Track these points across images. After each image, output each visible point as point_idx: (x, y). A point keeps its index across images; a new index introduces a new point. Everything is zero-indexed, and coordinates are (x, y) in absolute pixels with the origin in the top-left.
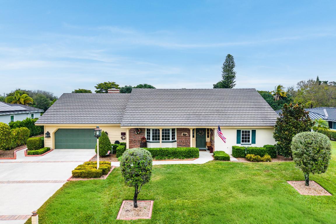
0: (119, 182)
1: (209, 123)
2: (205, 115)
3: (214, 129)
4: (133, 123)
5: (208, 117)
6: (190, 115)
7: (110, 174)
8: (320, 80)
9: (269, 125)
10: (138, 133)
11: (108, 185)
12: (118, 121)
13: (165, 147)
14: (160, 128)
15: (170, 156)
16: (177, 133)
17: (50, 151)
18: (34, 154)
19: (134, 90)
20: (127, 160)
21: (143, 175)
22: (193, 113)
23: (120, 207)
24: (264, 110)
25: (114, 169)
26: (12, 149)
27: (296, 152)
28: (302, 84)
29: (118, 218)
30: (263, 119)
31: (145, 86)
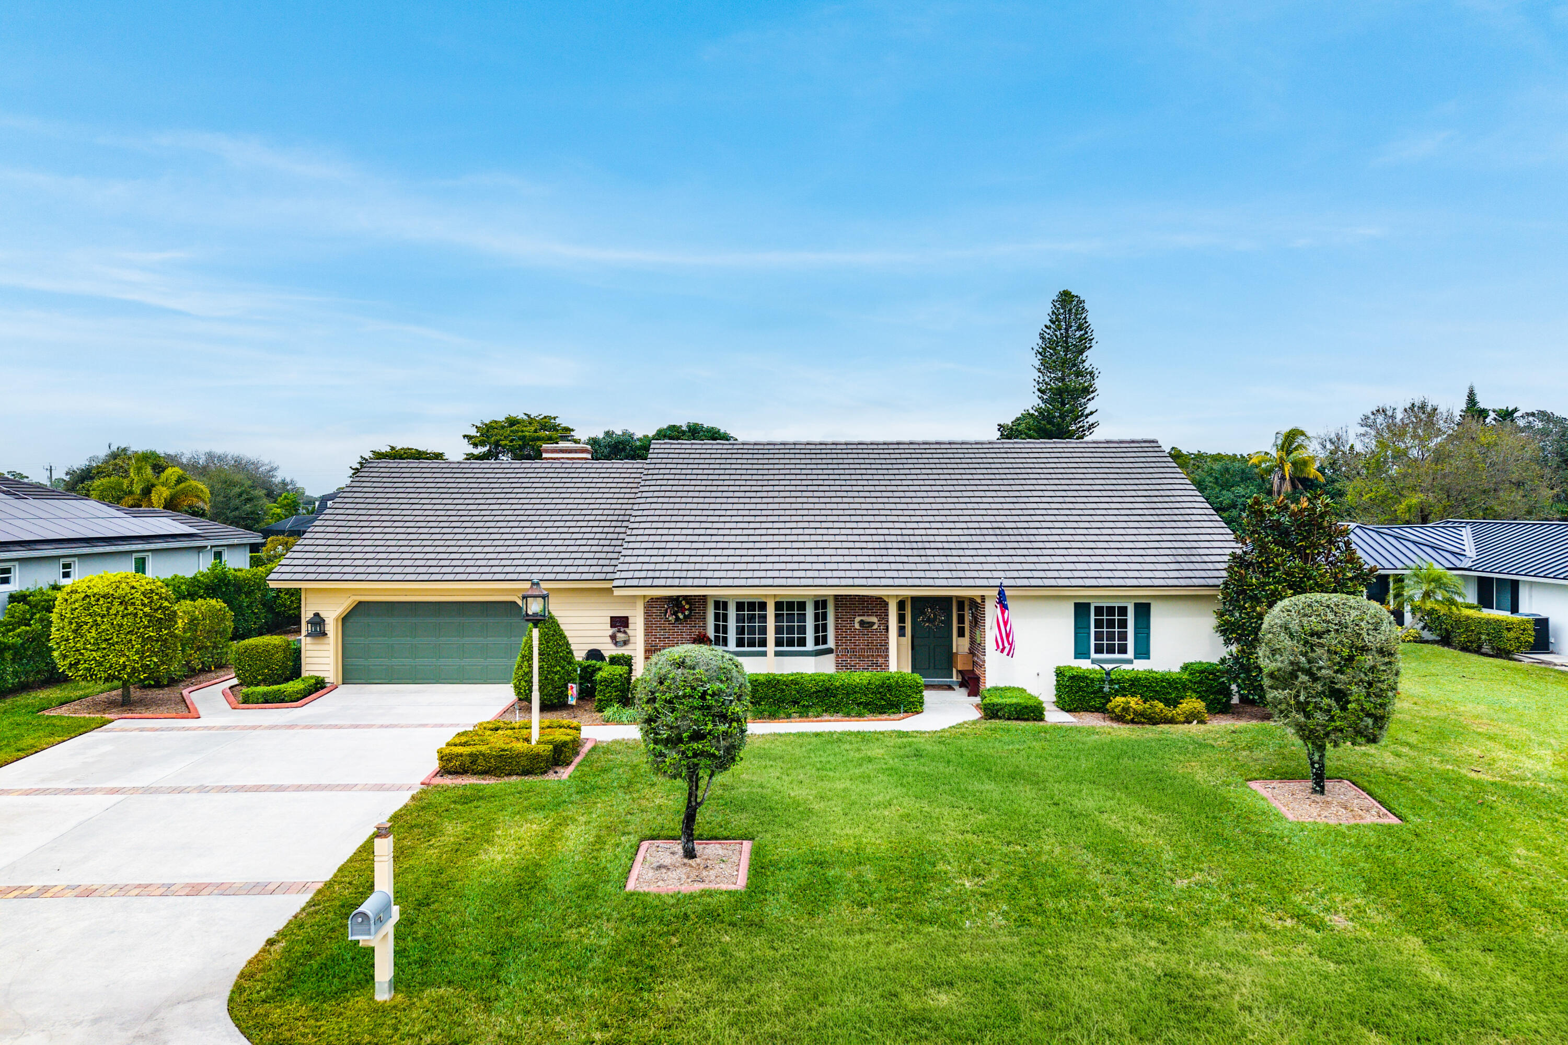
0: (621, 787)
1: (961, 574)
2: (946, 545)
3: (983, 598)
4: (664, 574)
5: (961, 552)
6: (889, 545)
7: (580, 764)
8: (1482, 405)
9: (1202, 582)
10: (677, 619)
11: (579, 797)
12: (598, 569)
13: (790, 672)
14: (766, 596)
15: (807, 707)
16: (837, 618)
17: (325, 691)
18: (268, 700)
19: (658, 446)
20: (661, 683)
21: (718, 737)
22: (900, 538)
23: (633, 860)
24: (1186, 525)
25: (594, 749)
26: (173, 682)
27: (1273, 666)
28: (1380, 419)
29: (631, 886)
30: (1180, 559)
31: (695, 432)
